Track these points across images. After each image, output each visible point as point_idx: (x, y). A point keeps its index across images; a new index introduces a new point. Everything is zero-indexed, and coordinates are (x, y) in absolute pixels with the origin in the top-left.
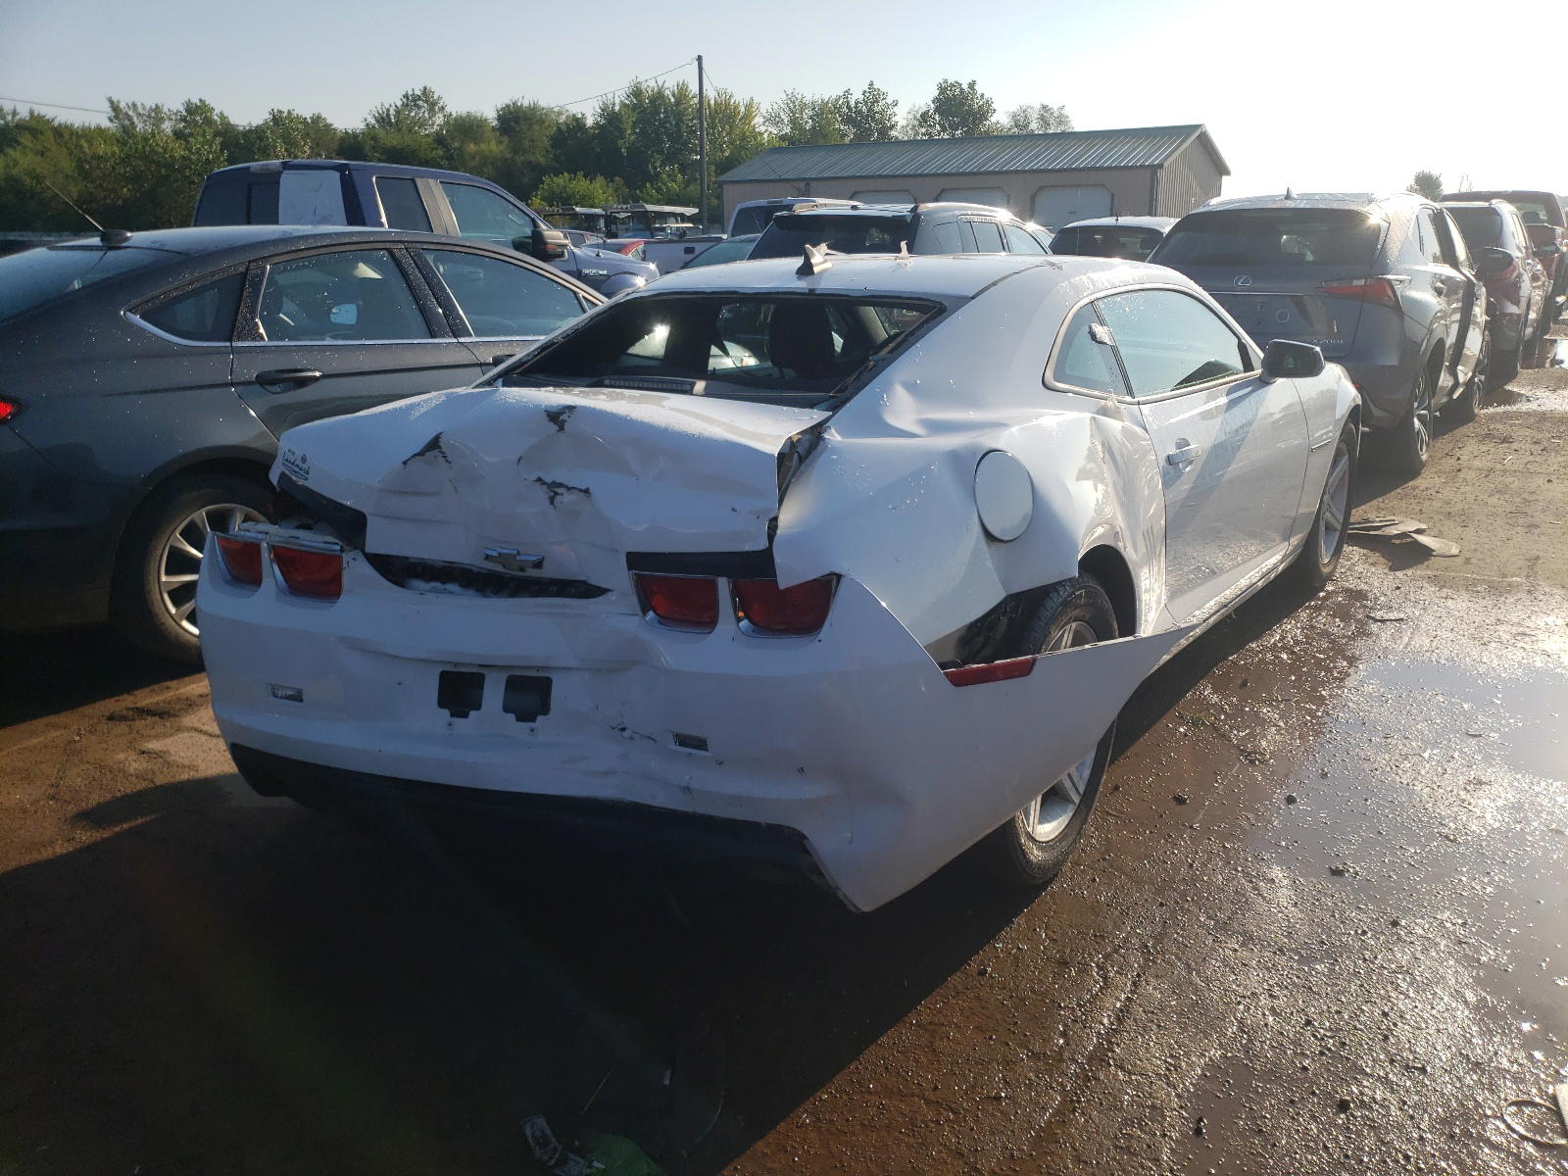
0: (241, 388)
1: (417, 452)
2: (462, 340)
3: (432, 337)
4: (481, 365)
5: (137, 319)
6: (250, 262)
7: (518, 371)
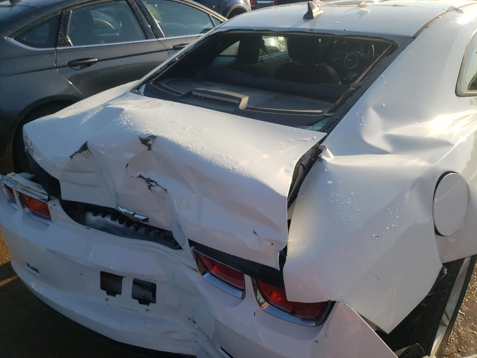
0: (61, 69)
1: (77, 150)
2: (159, 39)
3: (147, 39)
4: (167, 50)
5: (12, 40)
6: (63, 9)
7: (154, 79)
